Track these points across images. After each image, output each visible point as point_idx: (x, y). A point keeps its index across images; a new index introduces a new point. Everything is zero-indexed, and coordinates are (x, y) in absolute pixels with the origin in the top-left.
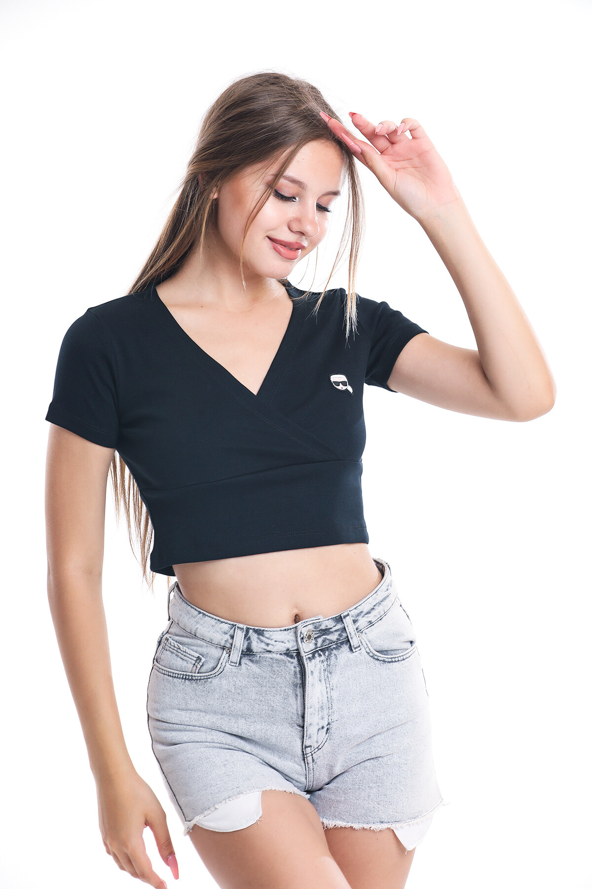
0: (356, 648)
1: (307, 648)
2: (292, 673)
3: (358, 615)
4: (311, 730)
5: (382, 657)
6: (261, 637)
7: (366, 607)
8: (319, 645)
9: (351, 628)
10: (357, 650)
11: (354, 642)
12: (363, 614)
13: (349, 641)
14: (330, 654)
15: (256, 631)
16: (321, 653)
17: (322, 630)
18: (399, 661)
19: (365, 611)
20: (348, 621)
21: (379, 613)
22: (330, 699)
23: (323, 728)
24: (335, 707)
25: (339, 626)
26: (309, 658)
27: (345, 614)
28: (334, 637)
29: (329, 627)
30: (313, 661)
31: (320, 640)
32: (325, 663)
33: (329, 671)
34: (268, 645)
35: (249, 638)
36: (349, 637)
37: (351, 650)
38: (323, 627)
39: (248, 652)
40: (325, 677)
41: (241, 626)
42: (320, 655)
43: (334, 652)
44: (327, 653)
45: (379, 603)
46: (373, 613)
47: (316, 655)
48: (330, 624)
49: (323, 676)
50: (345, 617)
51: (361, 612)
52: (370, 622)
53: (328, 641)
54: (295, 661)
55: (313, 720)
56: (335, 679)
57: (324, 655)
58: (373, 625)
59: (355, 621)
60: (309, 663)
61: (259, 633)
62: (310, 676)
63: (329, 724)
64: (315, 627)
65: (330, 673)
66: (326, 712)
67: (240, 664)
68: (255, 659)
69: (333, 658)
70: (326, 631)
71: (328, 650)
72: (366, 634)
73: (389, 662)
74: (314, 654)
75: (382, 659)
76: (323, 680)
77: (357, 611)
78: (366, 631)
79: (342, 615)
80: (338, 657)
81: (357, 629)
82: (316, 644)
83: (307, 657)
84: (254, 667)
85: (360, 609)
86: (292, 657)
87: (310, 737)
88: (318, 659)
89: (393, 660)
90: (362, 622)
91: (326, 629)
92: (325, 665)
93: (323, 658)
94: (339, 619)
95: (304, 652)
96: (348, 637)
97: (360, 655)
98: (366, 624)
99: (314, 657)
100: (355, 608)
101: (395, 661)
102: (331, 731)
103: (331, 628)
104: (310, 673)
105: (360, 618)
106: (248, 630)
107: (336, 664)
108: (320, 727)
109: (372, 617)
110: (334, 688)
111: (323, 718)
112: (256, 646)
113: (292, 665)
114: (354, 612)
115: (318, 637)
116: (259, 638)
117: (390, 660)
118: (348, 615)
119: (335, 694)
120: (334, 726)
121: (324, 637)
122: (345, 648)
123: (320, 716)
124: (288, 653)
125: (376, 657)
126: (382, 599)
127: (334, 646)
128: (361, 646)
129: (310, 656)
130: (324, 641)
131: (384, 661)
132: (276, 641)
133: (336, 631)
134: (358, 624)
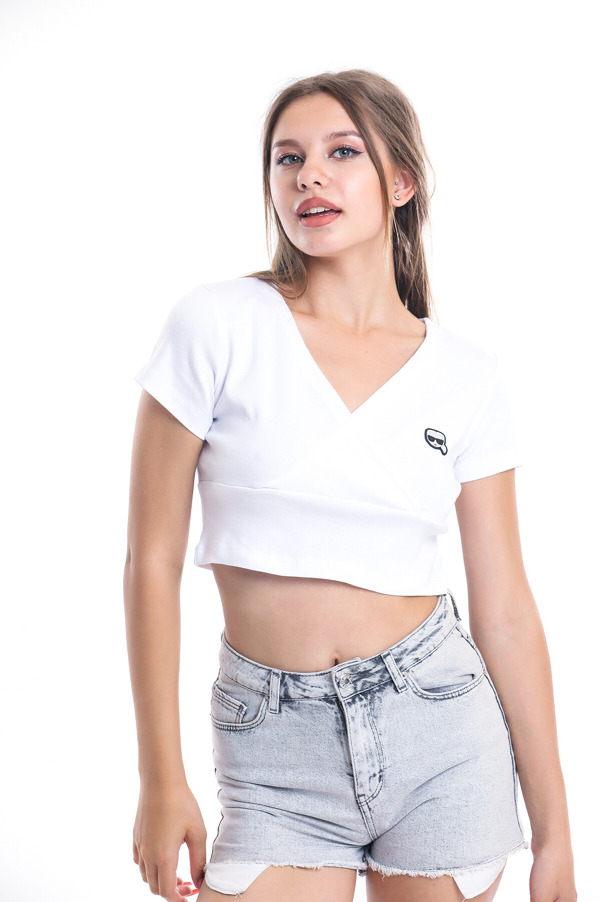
0: (402, 688)
1: (345, 692)
2: (334, 719)
3: (402, 653)
4: (363, 779)
5: (432, 695)
6: (297, 683)
7: (411, 644)
8: (359, 688)
9: (393, 668)
10: (402, 690)
11: (399, 682)
12: (407, 652)
13: (392, 681)
14: (373, 697)
15: (291, 676)
16: (363, 697)
17: (360, 672)
18: (453, 697)
19: (410, 648)
20: (390, 661)
21: (428, 648)
22: (379, 745)
23: (375, 775)
24: (386, 753)
25: (379, 667)
26: (348, 703)
27: (386, 653)
28: (375, 679)
29: (368, 669)
30: (353, 706)
31: (359, 684)
32: (369, 707)
33: (373, 716)
34: (304, 690)
35: (285, 685)
36: (393, 677)
37: (397, 691)
38: (361, 669)
39: (286, 699)
40: (370, 722)
41: (276, 671)
42: (361, 699)
43: (378, 694)
44: (369, 697)
45: (428, 638)
46: (420, 649)
47: (357, 699)
48: (369, 666)
49: (367, 721)
50: (385, 656)
51: (406, 650)
52: (417, 659)
53: (368, 685)
54: (335, 707)
55: (363, 768)
56: (382, 724)
57: (366, 698)
58: (421, 662)
59: (397, 661)
60: (349, 709)
61: (295, 678)
62: (351, 723)
63: (381, 771)
64: (352, 671)
65: (376, 717)
66: (376, 759)
67: (280, 711)
68: (294, 705)
69: (377, 701)
70: (366, 674)
71: (370, 693)
72: (413, 672)
73: (441, 700)
74: (354, 699)
75: (432, 697)
76: (368, 725)
77: (400, 650)
78: (413, 669)
79: (382, 655)
80: (382, 699)
81: (400, 669)
82: (355, 688)
83: (346, 701)
84: (293, 714)
85: (404, 646)
86: (331, 703)
87: (362, 786)
88: (358, 703)
89: (446, 697)
90: (407, 661)
91: (365, 672)
92: (369, 710)
93: (365, 702)
94: (379, 660)
95: (342, 697)
96: (391, 677)
97: (407, 695)
98: (411, 662)
99: (354, 701)
100: (398, 646)
101: (449, 698)
102: (385, 778)
103: (371, 670)
104: (350, 719)
105: (404, 656)
106: (284, 675)
107: (381, 707)
108: (372, 774)
109: (418, 654)
110: (383, 732)
111: (373, 765)
112: (294, 692)
113: (332, 711)
114: (397, 651)
115: (357, 680)
116: (295, 684)
117: (442, 697)
118: (389, 654)
119: (384, 740)
120: (387, 773)
121: (364, 679)
122: (389, 689)
123: (370, 763)
124: (326, 699)
125: (425, 696)
126: (431, 632)
127: (377, 688)
128: (407, 686)
129: (350, 700)
130: (364, 684)
131: (435, 699)
132: (312, 687)
133: (377, 672)
134: (401, 664)
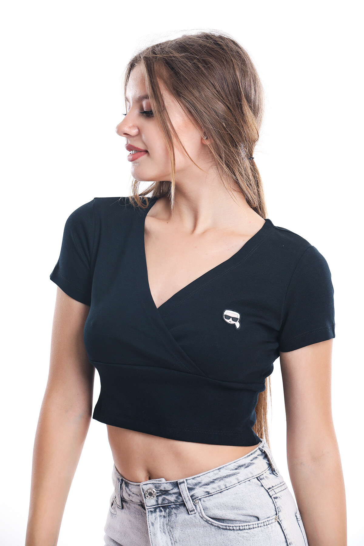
0: (191, 511)
3: (196, 484)
5: (217, 523)
6: (127, 488)
7: (206, 479)
8: (160, 502)
9: (186, 494)
10: (192, 513)
11: (189, 506)
12: (200, 485)
13: (184, 504)
14: (170, 512)
16: (162, 510)
17: (162, 490)
18: (234, 530)
19: (203, 482)
20: (183, 488)
21: (220, 486)
25: (176, 490)
26: (151, 511)
27: (181, 481)
28: (172, 498)
29: (167, 489)
30: (154, 514)
31: (160, 499)
32: (167, 518)
33: (170, 526)
34: (129, 495)
36: (185, 501)
37: (188, 512)
38: (162, 488)
39: (124, 499)
40: (168, 530)
42: (161, 511)
43: (174, 511)
44: (167, 510)
45: (221, 478)
46: (212, 485)
47: (158, 510)
48: (168, 487)
49: (166, 529)
50: (180, 483)
51: (200, 483)
52: (208, 493)
53: (167, 501)
56: (177, 533)
57: (165, 511)
58: (212, 495)
59: (189, 489)
60: (150, 516)
61: (126, 484)
62: (151, 527)
64: (156, 487)
65: (172, 528)
67: (122, 507)
68: (128, 505)
69: (173, 515)
70: (166, 492)
71: (168, 508)
72: (203, 501)
73: (224, 529)
74: (155, 509)
75: (217, 525)
76: (166, 532)
77: (194, 481)
78: (205, 499)
79: (178, 482)
80: (178, 515)
81: (193, 496)
82: (157, 501)
83: (149, 510)
85: (198, 480)
88: (158, 513)
89: (228, 528)
90: (199, 492)
91: (165, 490)
92: (167, 520)
93: (164, 514)
94: (176, 485)
95: (146, 505)
96: (183, 501)
97: (194, 518)
98: (203, 493)
99: (155, 511)
101: (230, 530)
103: (169, 491)
104: (150, 524)
105: (197, 487)
106: (122, 481)
107: (175, 521)
109: (209, 488)
110: (178, 541)
114: (191, 482)
115: (159, 496)
117: (225, 527)
118: (183, 482)
121: (164, 496)
122: (183, 509)
124: (142, 505)
125: (209, 522)
127: (174, 506)
128: (195, 511)
129: (152, 510)
130: (164, 500)
131: (218, 527)
132: (133, 493)
133: (174, 493)
134: (193, 492)
